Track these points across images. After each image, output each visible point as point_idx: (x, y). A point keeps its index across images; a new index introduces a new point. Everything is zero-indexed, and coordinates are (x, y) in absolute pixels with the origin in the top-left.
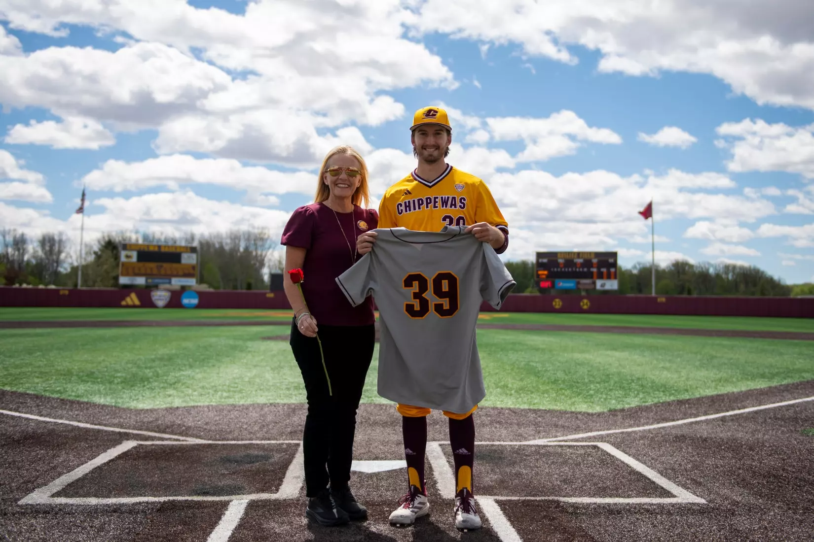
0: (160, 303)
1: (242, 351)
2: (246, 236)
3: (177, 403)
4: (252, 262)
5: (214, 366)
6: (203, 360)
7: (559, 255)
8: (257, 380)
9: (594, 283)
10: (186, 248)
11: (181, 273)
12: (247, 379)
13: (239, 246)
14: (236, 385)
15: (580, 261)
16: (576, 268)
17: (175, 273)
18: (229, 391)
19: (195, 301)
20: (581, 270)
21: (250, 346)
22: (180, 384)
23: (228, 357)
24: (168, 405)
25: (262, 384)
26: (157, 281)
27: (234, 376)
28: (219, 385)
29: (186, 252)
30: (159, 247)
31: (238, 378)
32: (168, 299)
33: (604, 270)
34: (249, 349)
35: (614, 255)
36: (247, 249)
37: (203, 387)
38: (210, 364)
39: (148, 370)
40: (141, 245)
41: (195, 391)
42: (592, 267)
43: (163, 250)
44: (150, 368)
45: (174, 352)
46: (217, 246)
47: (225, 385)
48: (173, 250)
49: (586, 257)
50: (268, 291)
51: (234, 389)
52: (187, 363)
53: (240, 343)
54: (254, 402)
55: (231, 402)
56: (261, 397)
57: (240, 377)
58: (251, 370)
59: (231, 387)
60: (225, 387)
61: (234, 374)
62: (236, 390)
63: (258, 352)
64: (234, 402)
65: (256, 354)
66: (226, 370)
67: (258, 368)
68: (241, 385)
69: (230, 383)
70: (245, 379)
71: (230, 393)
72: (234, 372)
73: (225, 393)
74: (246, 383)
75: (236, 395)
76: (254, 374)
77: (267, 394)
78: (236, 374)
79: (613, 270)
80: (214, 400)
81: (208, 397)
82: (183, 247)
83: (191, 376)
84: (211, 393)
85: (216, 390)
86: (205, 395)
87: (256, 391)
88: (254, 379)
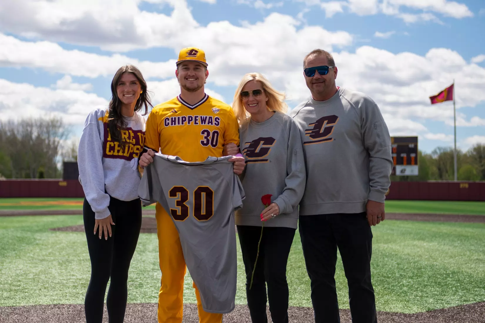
1: (29, 244)
2: (38, 124)
4: (45, 150)
8: (43, 277)
12: (31, 276)
13: (31, 133)
14: (19, 283)
23: (14, 250)
25: (48, 283)
27: (18, 272)
31: (22, 275)
33: (404, 155)
35: (415, 140)
36: (38, 137)
47: (7, 283)
50: (61, 179)
51: (17, 288)
53: (28, 234)
54: (36, 303)
55: (11, 304)
56: (45, 297)
57: (24, 274)
58: (37, 265)
59: (13, 286)
60: (6, 286)
61: (18, 270)
62: (18, 289)
63: (46, 245)
64: (14, 303)
65: (43, 247)
66: (10, 266)
67: (45, 263)
68: (24, 283)
69: (12, 282)
70: (29, 276)
71: (12, 292)
72: (17, 268)
73: (6, 293)
74: (30, 280)
75: (17, 296)
76: (40, 269)
77: (51, 294)
78: (21, 270)
79: (413, 155)
87: (40, 289)
88: (39, 275)
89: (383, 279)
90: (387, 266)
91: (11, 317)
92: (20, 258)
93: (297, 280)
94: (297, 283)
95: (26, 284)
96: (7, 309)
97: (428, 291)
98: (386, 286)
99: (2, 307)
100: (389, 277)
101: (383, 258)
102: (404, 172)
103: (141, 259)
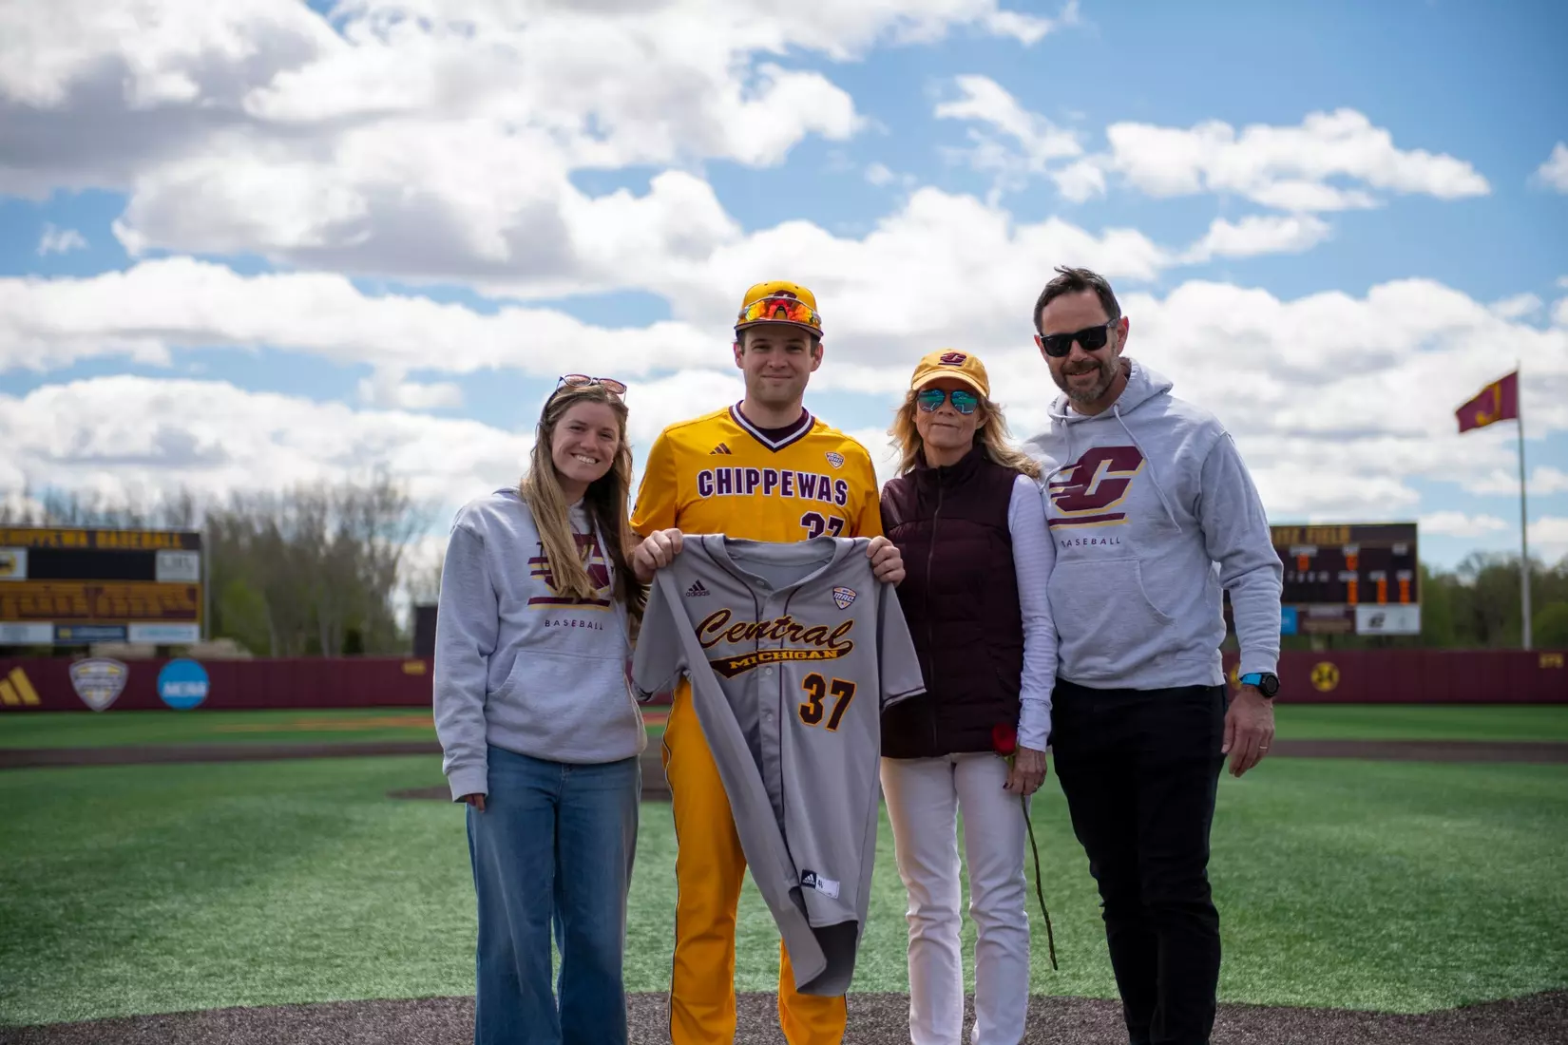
0: (99, 698)
1: (333, 834)
2: (343, 500)
3: (136, 1002)
4: (361, 574)
5: (248, 883)
6: (219, 865)
8: (379, 924)
9: (1351, 615)
10: (169, 535)
11: (155, 608)
12: (348, 922)
13: (321, 528)
14: (316, 942)
15: (1309, 551)
16: (1298, 572)
17: (137, 609)
18: (294, 961)
19: (198, 689)
20: (1311, 577)
21: (358, 817)
22: (146, 943)
23: (293, 853)
24: (107, 1012)
25: (394, 937)
26: (85, 632)
27: (310, 912)
28: (265, 942)
29: (171, 548)
30: (92, 534)
31: (321, 921)
32: (120, 687)
33: (1379, 577)
34: (356, 829)
35: (1407, 532)
36: (344, 534)
37: (214, 952)
38: (240, 879)
39: (52, 902)
40: (38, 530)
41: (190, 964)
42: (1346, 569)
43: (102, 542)
44: (61, 892)
45: (130, 841)
46: (259, 529)
47: (282, 942)
48: (133, 544)
49: (1324, 539)
50: (409, 655)
51: (311, 955)
52: (166, 874)
53: (330, 808)
54: (369, 996)
55: (299, 998)
56: (392, 978)
57: (328, 917)
58: (361, 892)
59: (300, 948)
60: (281, 949)
61: (310, 905)
62: (314, 959)
63: (380, 838)
64: (307, 996)
65: (374, 843)
66: (286, 895)
67: (382, 886)
68: (330, 942)
69: (296, 937)
70: (343, 922)
71: (298, 966)
72: (307, 902)
73: (282, 968)
74: (346, 934)
75: (314, 975)
76: (368, 904)
77: (409, 970)
78: (317, 905)
79: (1404, 576)
80: (247, 993)
81: (230, 982)
82: (162, 534)
83: (179, 916)
84: (237, 969)
85: (253, 960)
86: (221, 976)
87: (377, 958)
88: (368, 920)
91: (304, 1033)
92: (311, 873)
95: (336, 943)
96: (290, 1011)
97: (1459, 953)
99: (276, 1006)
102: (1380, 626)
103: (650, 873)
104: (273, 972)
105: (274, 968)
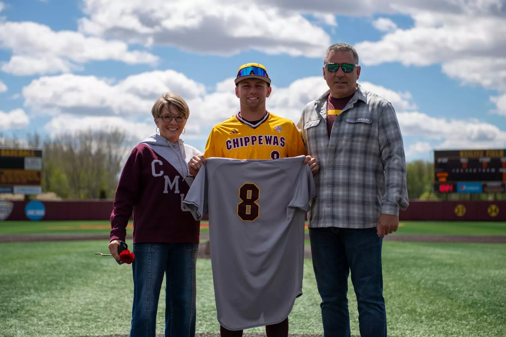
0: (2, 216)
1: (96, 270)
5: (63, 288)
6: (51, 281)
7: (461, 154)
8: (115, 305)
9: (503, 186)
10: (30, 151)
11: (24, 180)
12: (102, 305)
13: (90, 148)
14: (90, 312)
15: (487, 160)
16: (482, 168)
17: (17, 180)
18: (81, 320)
19: (41, 213)
20: (488, 170)
21: (105, 264)
23: (80, 277)
25: (121, 311)
27: (87, 300)
28: (70, 312)
29: (31, 156)
31: (92, 304)
32: (10, 211)
34: (105, 268)
36: (99, 151)
37: (50, 316)
38: (59, 287)
42: (502, 167)
43: (3, 154)
46: (65, 149)
47: (77, 312)
48: (15, 154)
49: (493, 155)
51: (89, 317)
53: (94, 260)
54: (112, 333)
57: (95, 302)
58: (107, 293)
59: (84, 315)
60: (76, 315)
61: (87, 298)
64: (87, 333)
65: (112, 274)
66: (78, 294)
67: (115, 291)
68: (95, 312)
69: (82, 310)
71: (83, 321)
72: (86, 296)
73: (77, 322)
74: (102, 309)
76: (110, 298)
78: (90, 298)
80: (63, 332)
81: (57, 327)
82: (27, 151)
83: (36, 301)
84: (59, 322)
85: (65, 319)
86: (53, 325)
87: (114, 319)
88: (110, 304)
89: (495, 307)
90: (499, 294)
92: (88, 286)
93: (398, 310)
94: (398, 312)
95: (98, 313)
98: (499, 315)
100: (501, 306)
101: (495, 286)
104: (73, 324)
105: (74, 322)
